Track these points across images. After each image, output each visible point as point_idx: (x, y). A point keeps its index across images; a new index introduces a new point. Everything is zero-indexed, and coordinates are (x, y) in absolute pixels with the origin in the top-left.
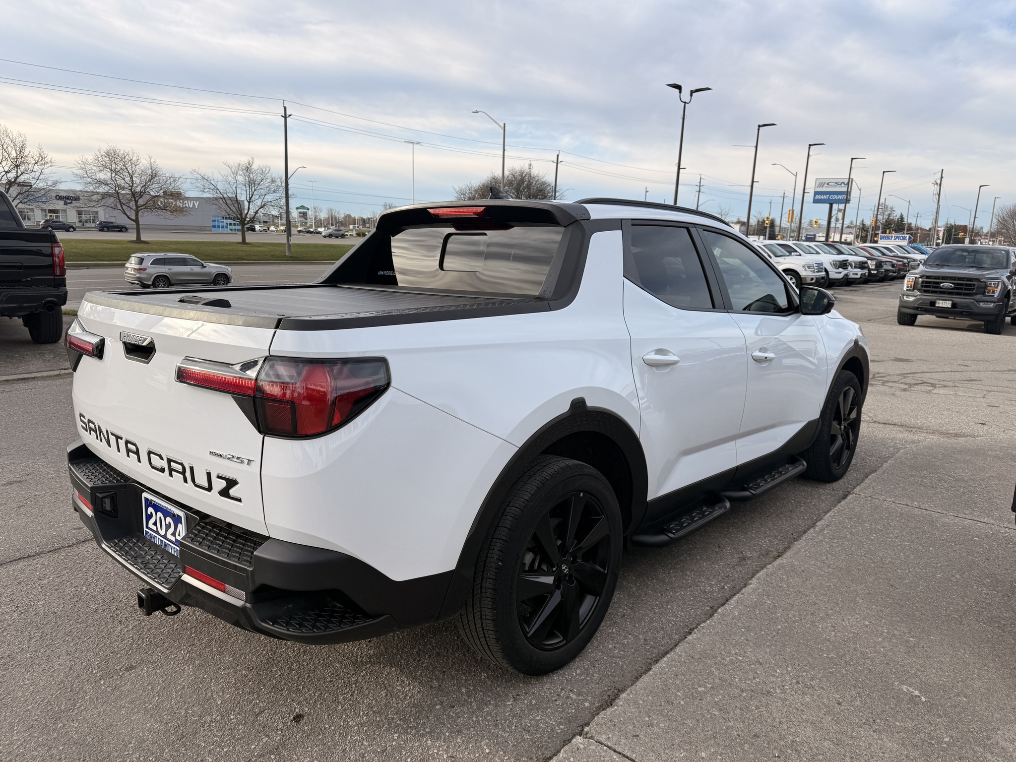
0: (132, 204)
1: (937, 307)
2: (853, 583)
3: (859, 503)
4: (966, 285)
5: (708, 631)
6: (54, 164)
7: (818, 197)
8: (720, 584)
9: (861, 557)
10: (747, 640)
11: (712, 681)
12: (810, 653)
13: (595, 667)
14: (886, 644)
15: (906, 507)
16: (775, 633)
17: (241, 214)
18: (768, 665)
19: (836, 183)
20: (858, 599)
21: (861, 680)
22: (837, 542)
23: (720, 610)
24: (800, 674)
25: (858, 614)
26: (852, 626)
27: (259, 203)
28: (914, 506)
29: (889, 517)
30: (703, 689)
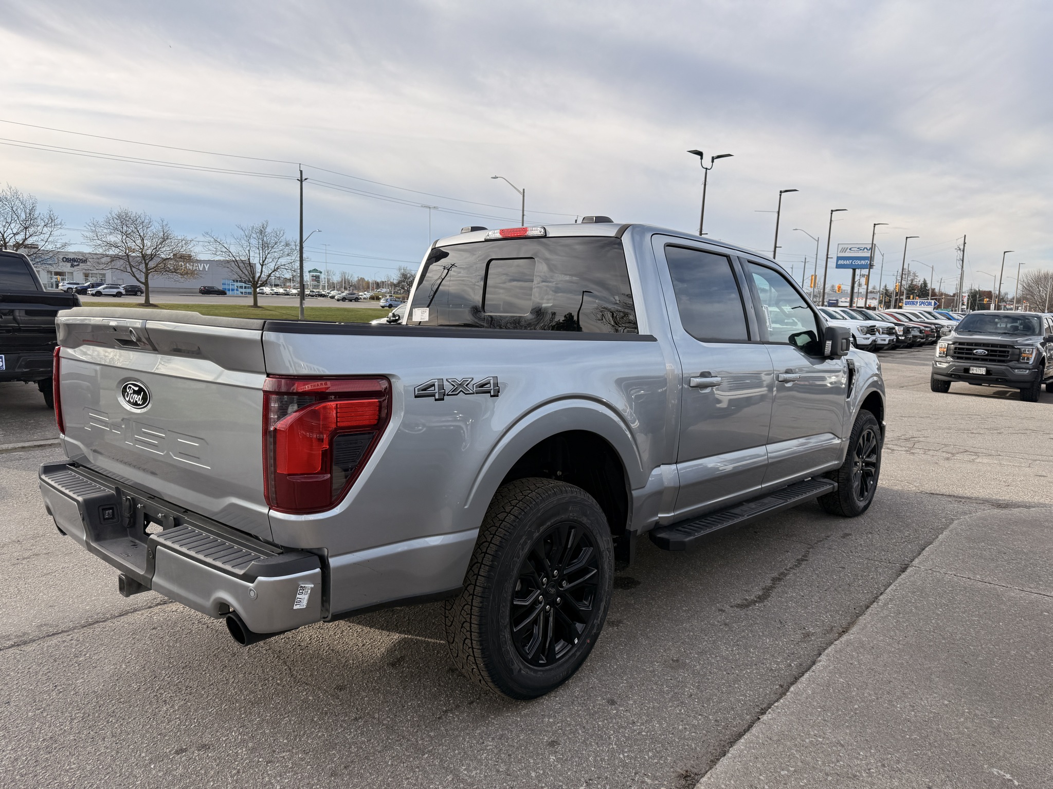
0: (142, 267)
1: (971, 374)
2: (926, 660)
3: (920, 576)
4: (1000, 351)
5: (783, 711)
7: (840, 262)
8: (786, 662)
9: (930, 632)
10: (825, 720)
11: (794, 764)
12: (892, 734)
13: (667, 749)
14: (969, 724)
15: (968, 580)
16: (852, 713)
17: (253, 278)
18: (850, 747)
19: (858, 248)
20: (933, 677)
21: (948, 762)
22: (904, 617)
23: (792, 689)
24: (885, 757)
25: (936, 693)
26: (931, 706)
27: (272, 266)
28: (977, 579)
29: (953, 590)
30: (786, 772)
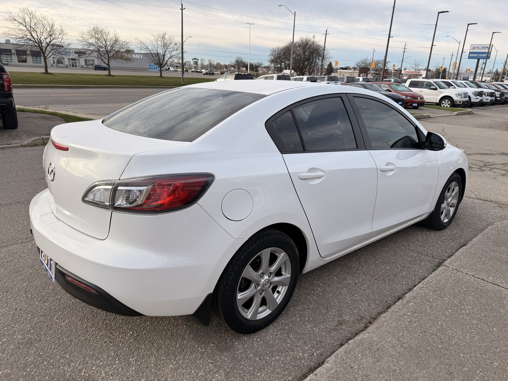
0: (106, 56)
2: (417, 368)
3: (446, 275)
6: (68, 35)
7: (471, 55)
8: (311, 350)
9: (432, 335)
15: (482, 281)
17: (160, 62)
22: (417, 317)
27: (169, 56)
29: (466, 291)
